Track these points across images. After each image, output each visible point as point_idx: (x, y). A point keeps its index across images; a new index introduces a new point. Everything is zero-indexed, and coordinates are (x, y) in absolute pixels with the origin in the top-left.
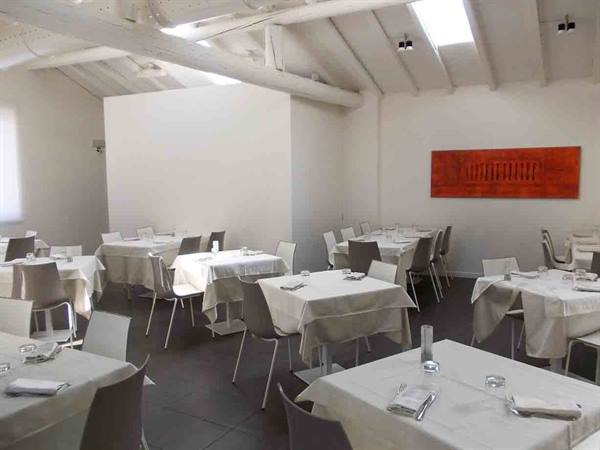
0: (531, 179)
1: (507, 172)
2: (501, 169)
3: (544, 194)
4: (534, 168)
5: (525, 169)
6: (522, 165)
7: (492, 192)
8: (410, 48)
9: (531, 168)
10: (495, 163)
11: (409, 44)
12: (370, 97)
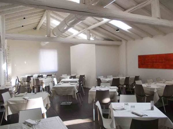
0: (162, 63)
1: (156, 61)
2: (154, 61)
3: (166, 68)
4: (163, 60)
5: (160, 60)
6: (160, 59)
7: (152, 67)
8: (118, 31)
9: (162, 60)
10: (153, 58)
11: (118, 30)
12: (124, 42)
